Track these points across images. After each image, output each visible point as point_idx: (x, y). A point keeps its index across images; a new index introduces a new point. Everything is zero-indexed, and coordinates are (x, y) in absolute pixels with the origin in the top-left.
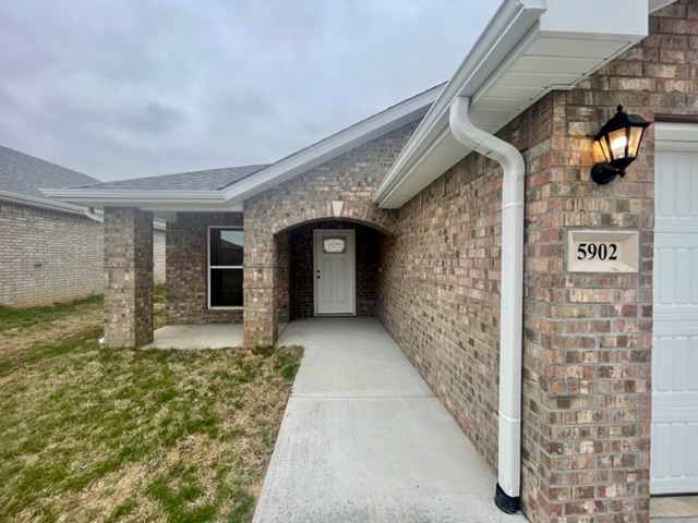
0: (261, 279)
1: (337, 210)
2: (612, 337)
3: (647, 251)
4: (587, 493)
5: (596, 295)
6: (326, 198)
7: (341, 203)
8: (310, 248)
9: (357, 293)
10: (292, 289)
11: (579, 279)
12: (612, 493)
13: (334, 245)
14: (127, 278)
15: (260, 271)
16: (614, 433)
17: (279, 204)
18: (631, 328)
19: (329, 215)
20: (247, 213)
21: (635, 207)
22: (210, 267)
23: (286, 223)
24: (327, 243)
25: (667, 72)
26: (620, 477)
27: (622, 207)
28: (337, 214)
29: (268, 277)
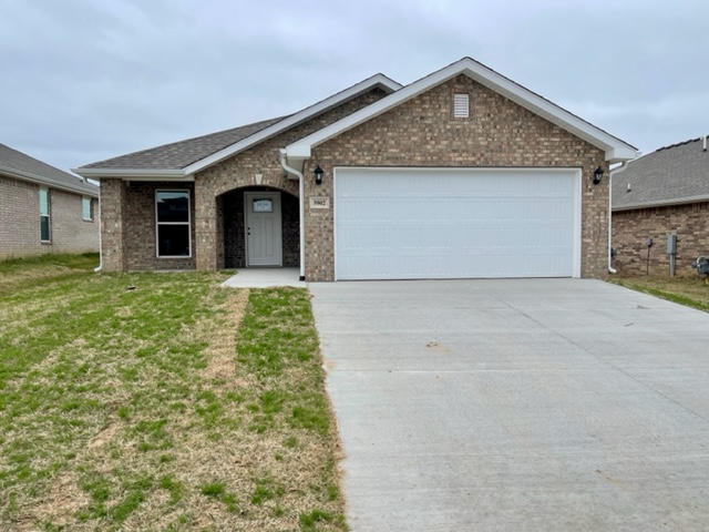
0: (207, 227)
1: (259, 180)
2: (322, 226)
3: (332, 203)
4: (316, 267)
5: (317, 214)
6: (251, 172)
7: (261, 176)
8: (241, 209)
9: (283, 247)
10: (226, 243)
11: (313, 210)
12: (323, 268)
13: (263, 206)
14: (116, 226)
15: (207, 222)
16: (323, 252)
17: (219, 176)
18: (327, 224)
19: (253, 184)
20: (197, 182)
21: (328, 191)
22: (158, 223)
23: (224, 189)
24: (256, 204)
25: (337, 154)
26: (325, 264)
27: (324, 191)
28: (259, 183)
29: (212, 225)
